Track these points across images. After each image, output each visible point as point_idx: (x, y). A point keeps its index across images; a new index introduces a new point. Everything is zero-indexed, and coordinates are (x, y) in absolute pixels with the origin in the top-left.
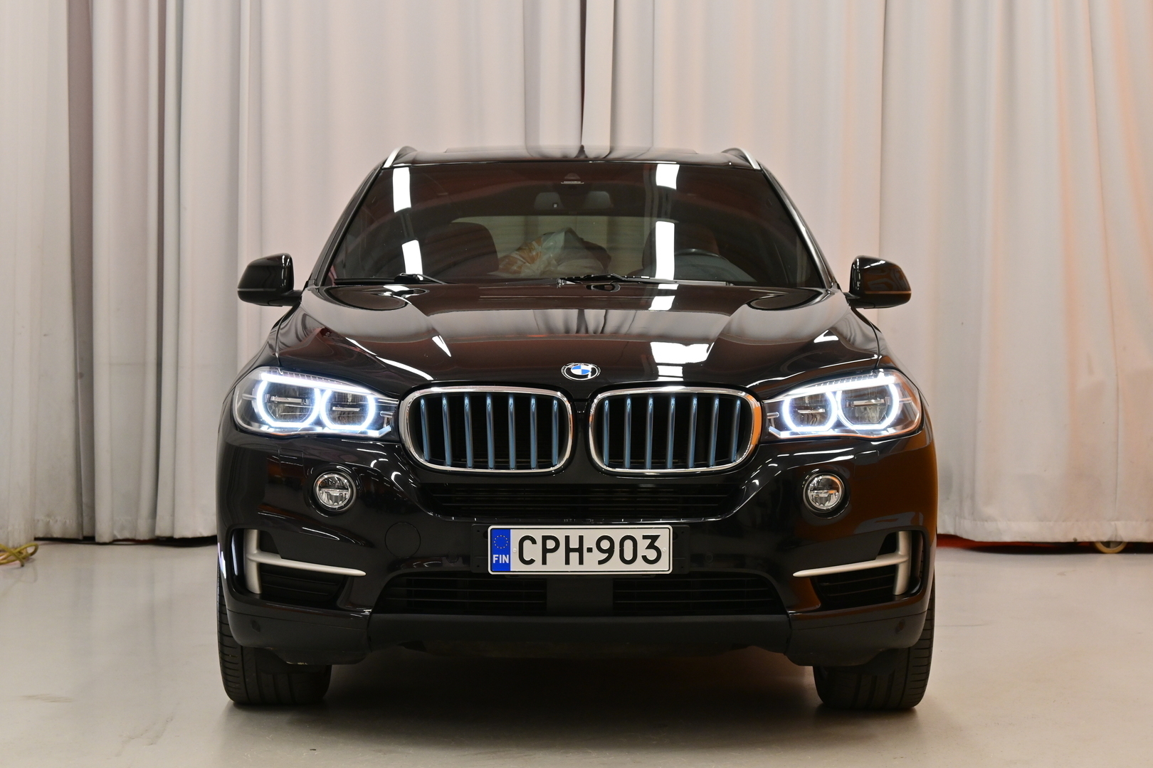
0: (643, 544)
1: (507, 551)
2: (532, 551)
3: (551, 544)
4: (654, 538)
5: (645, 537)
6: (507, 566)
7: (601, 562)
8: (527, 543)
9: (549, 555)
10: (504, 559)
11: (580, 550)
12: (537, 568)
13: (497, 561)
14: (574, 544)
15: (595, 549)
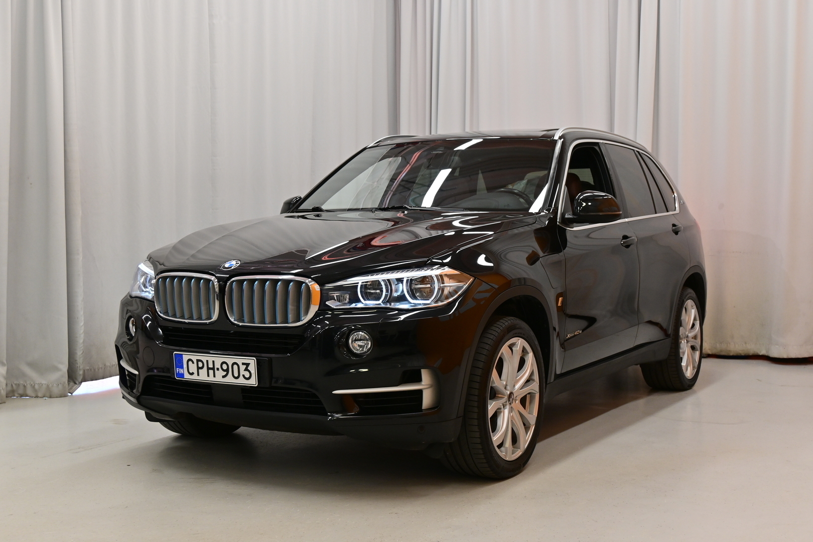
0: (243, 368)
1: (182, 367)
2: (193, 368)
3: (200, 365)
4: (248, 365)
5: (243, 364)
6: (182, 375)
7: (224, 377)
8: (190, 363)
9: (200, 370)
10: (181, 371)
11: (213, 369)
12: (195, 377)
13: (179, 372)
14: (211, 366)
15: (220, 369)
